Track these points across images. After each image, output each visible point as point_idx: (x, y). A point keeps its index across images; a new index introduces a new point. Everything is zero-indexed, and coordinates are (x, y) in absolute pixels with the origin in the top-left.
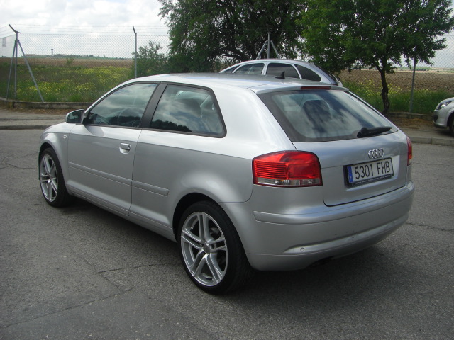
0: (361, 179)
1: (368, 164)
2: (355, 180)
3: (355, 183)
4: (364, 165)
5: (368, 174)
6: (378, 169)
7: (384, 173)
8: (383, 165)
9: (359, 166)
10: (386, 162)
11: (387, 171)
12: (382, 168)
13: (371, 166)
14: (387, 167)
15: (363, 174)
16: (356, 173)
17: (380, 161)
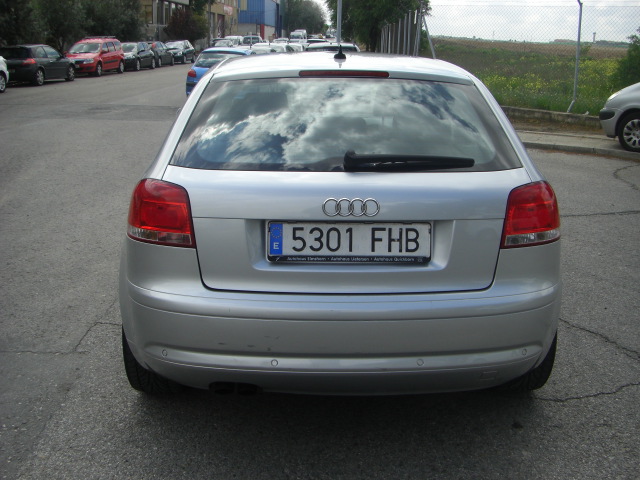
0: (307, 252)
1: (343, 228)
2: (287, 250)
3: (286, 257)
4: (325, 228)
5: (333, 245)
6: (374, 240)
7: (395, 252)
8: (395, 235)
9: (308, 227)
10: (408, 230)
11: (407, 250)
12: (391, 240)
13: (350, 230)
14: (408, 240)
15: (317, 245)
16: (295, 238)
17: (387, 226)
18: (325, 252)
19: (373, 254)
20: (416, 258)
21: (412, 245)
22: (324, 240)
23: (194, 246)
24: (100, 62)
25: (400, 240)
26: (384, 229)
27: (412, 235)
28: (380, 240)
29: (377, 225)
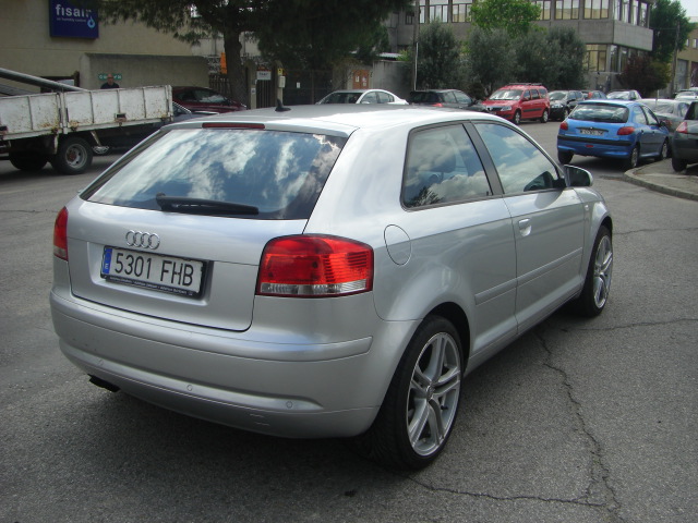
0: (123, 274)
1: (145, 257)
2: (112, 272)
3: (111, 276)
4: (136, 256)
5: (138, 272)
6: (164, 271)
7: (175, 284)
8: (177, 270)
9: (126, 254)
10: (187, 266)
11: (184, 284)
12: (174, 273)
13: (149, 260)
14: (186, 275)
15: (129, 269)
16: (118, 262)
17: (173, 260)
18: (132, 276)
19: (161, 283)
20: (188, 291)
21: (187, 280)
22: (133, 265)
23: (67, 259)
24: (518, 110)
25: (180, 274)
26: (170, 263)
27: (189, 271)
28: (167, 271)
29: (168, 258)
